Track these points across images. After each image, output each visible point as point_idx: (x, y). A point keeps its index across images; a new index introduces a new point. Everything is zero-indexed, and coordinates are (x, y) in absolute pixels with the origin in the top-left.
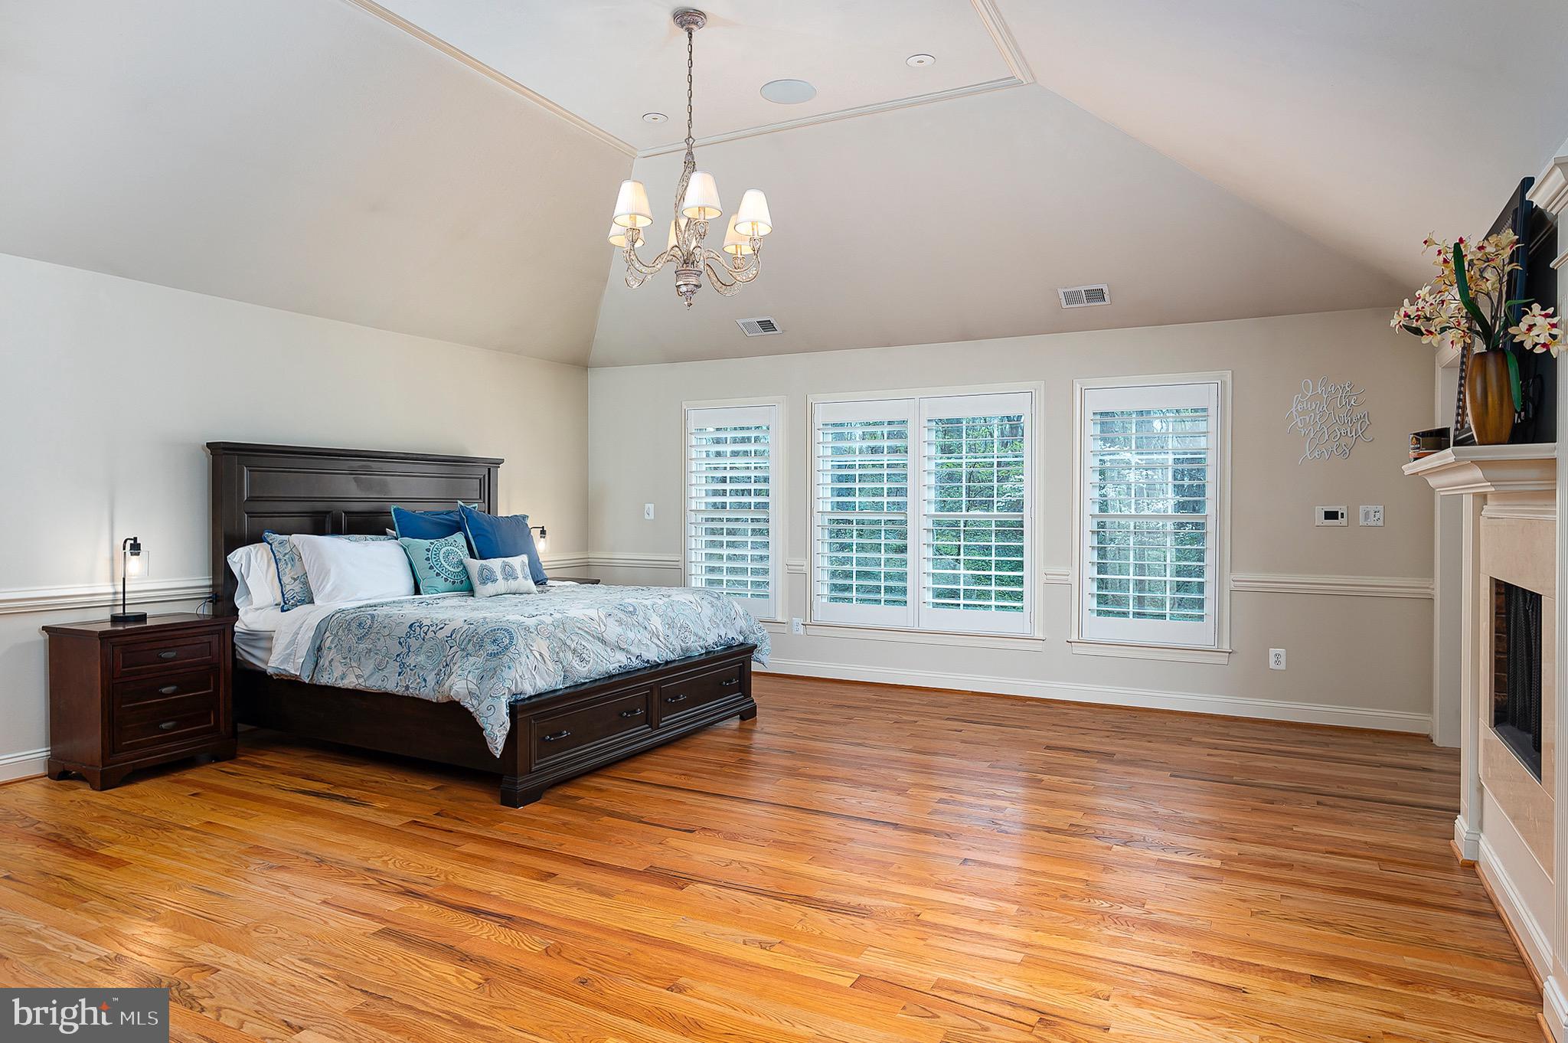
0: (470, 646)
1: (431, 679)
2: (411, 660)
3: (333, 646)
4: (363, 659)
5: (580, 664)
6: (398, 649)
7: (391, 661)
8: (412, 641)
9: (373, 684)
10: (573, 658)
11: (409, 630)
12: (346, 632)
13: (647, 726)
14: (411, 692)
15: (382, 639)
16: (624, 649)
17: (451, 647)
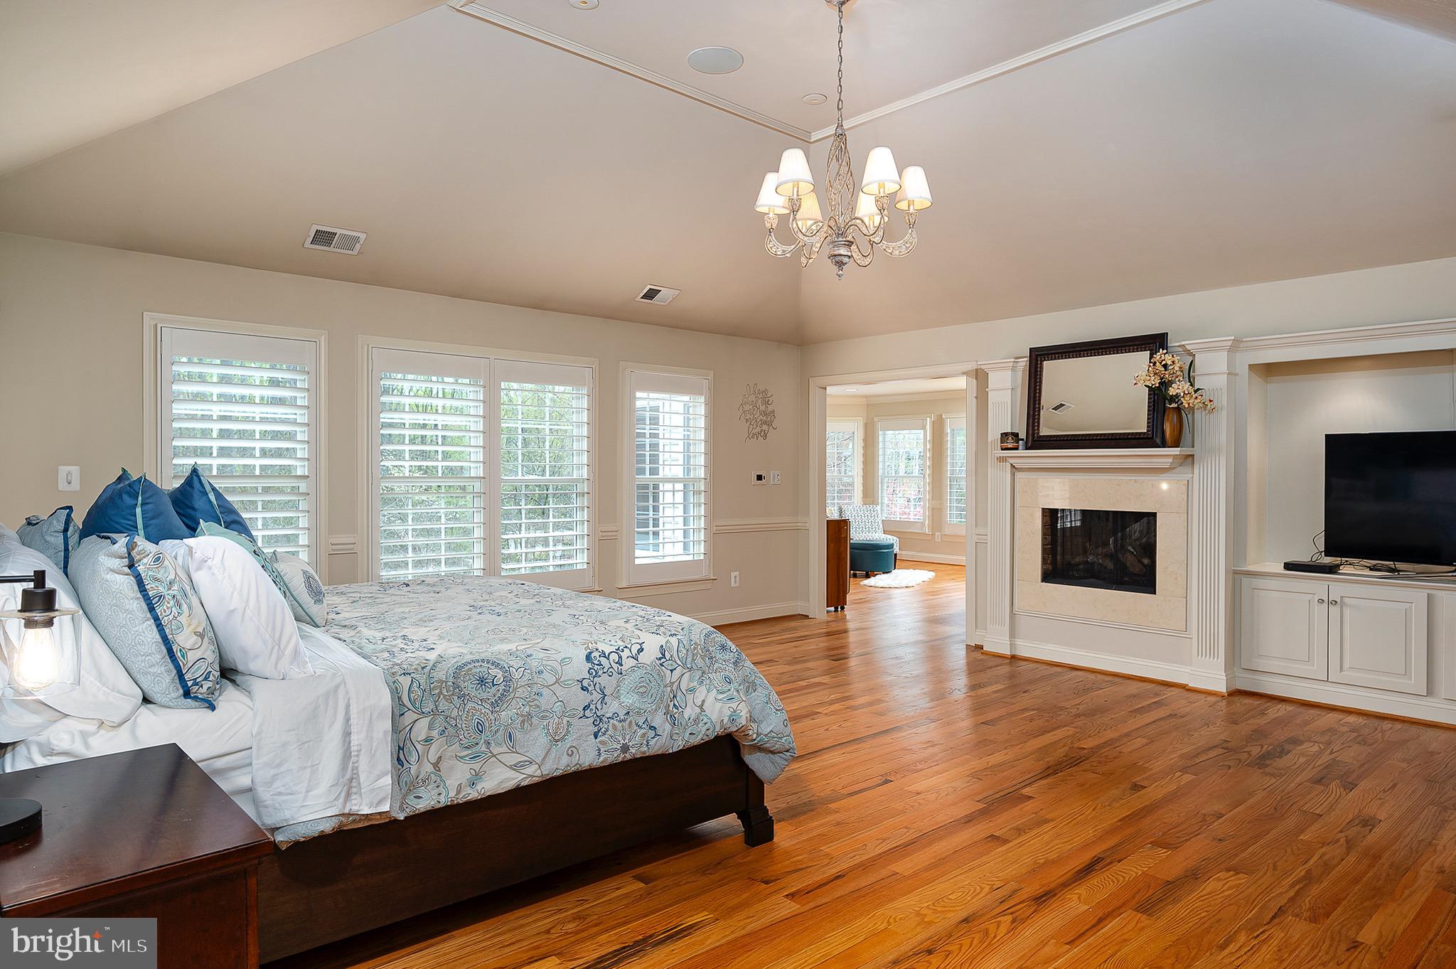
0: (699, 661)
1: (659, 720)
2: (612, 707)
3: (435, 733)
4: (518, 735)
6: (584, 698)
7: (575, 721)
8: (603, 680)
9: (555, 766)
11: (590, 665)
12: (457, 701)
14: (634, 752)
15: (545, 691)
17: (672, 671)
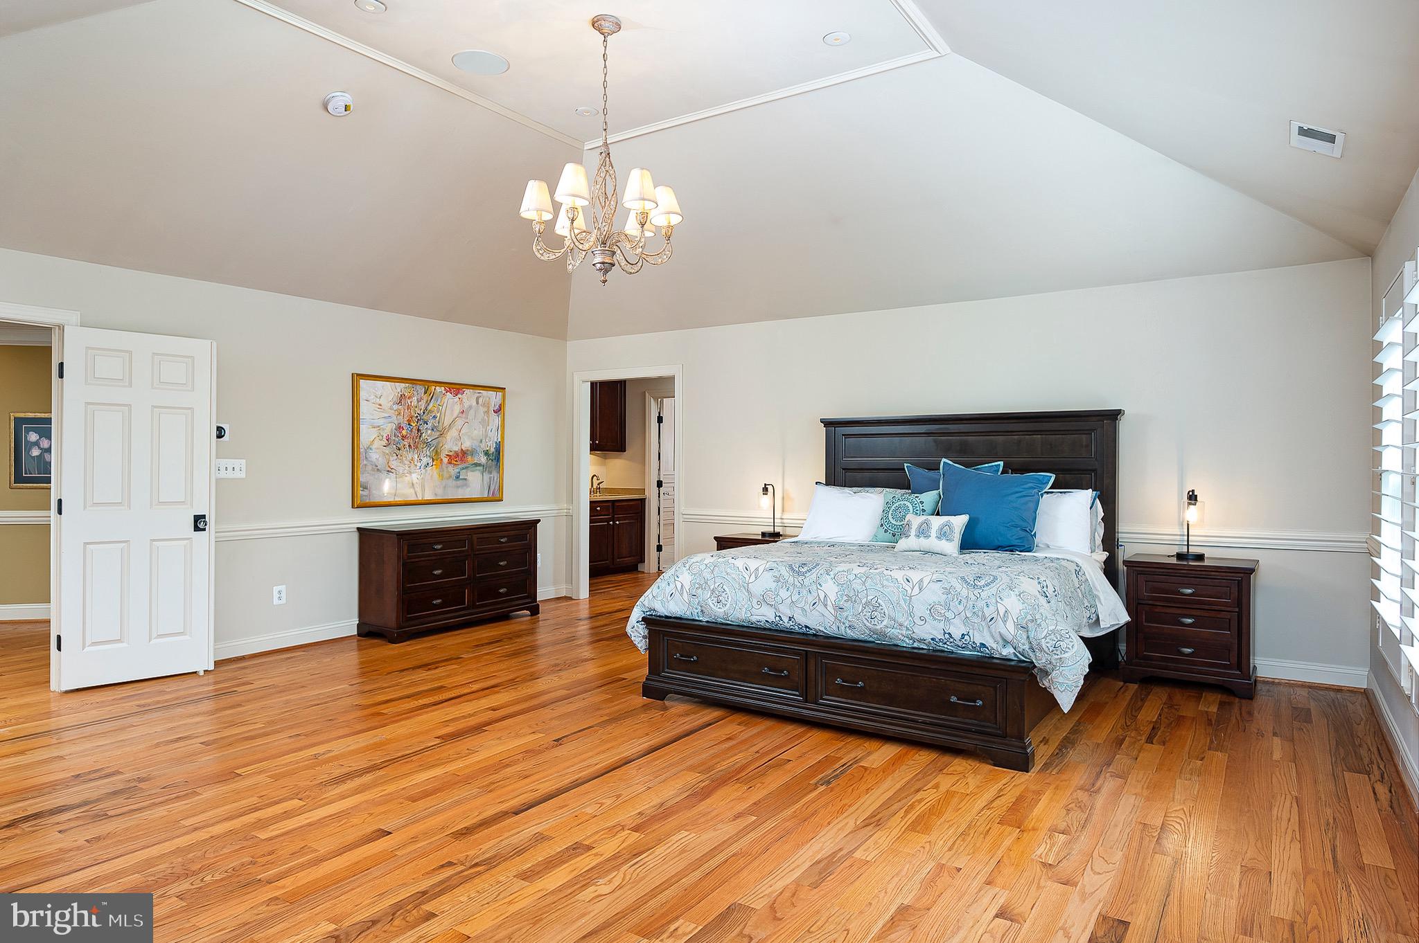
5: (716, 604)
10: (710, 597)
13: (797, 693)
16: (771, 605)
